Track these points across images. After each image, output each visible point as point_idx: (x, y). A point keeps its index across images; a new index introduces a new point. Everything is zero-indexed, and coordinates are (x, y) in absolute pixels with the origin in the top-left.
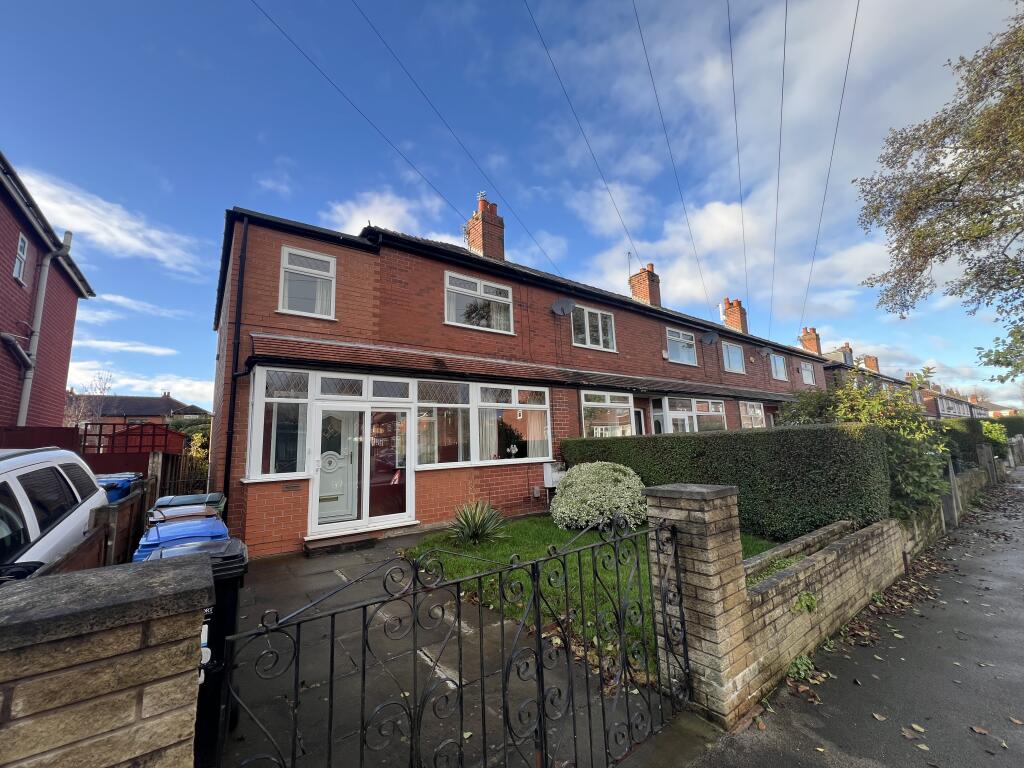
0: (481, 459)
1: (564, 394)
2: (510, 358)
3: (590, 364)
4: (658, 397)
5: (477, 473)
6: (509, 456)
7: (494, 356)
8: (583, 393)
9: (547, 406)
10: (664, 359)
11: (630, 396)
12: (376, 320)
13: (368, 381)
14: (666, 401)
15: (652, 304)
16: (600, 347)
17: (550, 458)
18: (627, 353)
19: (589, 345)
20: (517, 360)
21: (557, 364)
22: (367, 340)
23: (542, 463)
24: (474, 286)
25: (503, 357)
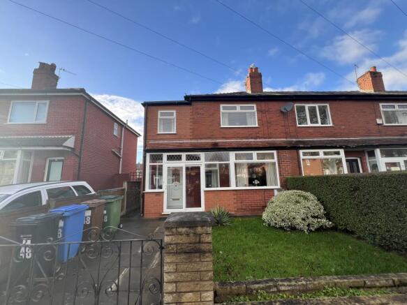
0: (237, 186)
1: (286, 154)
2: (256, 138)
3: (311, 135)
4: (372, 149)
5: (235, 192)
6: (254, 185)
7: (247, 138)
8: (301, 152)
9: (276, 160)
10: (379, 124)
11: (342, 151)
12: (191, 131)
13: (184, 155)
14: (378, 152)
15: (375, 91)
16: (319, 125)
17: (279, 187)
18: (342, 125)
19: (309, 124)
20: (260, 138)
21: (286, 138)
22: (188, 139)
23: (273, 189)
24: (235, 108)
25: (252, 138)
